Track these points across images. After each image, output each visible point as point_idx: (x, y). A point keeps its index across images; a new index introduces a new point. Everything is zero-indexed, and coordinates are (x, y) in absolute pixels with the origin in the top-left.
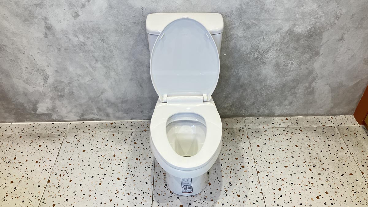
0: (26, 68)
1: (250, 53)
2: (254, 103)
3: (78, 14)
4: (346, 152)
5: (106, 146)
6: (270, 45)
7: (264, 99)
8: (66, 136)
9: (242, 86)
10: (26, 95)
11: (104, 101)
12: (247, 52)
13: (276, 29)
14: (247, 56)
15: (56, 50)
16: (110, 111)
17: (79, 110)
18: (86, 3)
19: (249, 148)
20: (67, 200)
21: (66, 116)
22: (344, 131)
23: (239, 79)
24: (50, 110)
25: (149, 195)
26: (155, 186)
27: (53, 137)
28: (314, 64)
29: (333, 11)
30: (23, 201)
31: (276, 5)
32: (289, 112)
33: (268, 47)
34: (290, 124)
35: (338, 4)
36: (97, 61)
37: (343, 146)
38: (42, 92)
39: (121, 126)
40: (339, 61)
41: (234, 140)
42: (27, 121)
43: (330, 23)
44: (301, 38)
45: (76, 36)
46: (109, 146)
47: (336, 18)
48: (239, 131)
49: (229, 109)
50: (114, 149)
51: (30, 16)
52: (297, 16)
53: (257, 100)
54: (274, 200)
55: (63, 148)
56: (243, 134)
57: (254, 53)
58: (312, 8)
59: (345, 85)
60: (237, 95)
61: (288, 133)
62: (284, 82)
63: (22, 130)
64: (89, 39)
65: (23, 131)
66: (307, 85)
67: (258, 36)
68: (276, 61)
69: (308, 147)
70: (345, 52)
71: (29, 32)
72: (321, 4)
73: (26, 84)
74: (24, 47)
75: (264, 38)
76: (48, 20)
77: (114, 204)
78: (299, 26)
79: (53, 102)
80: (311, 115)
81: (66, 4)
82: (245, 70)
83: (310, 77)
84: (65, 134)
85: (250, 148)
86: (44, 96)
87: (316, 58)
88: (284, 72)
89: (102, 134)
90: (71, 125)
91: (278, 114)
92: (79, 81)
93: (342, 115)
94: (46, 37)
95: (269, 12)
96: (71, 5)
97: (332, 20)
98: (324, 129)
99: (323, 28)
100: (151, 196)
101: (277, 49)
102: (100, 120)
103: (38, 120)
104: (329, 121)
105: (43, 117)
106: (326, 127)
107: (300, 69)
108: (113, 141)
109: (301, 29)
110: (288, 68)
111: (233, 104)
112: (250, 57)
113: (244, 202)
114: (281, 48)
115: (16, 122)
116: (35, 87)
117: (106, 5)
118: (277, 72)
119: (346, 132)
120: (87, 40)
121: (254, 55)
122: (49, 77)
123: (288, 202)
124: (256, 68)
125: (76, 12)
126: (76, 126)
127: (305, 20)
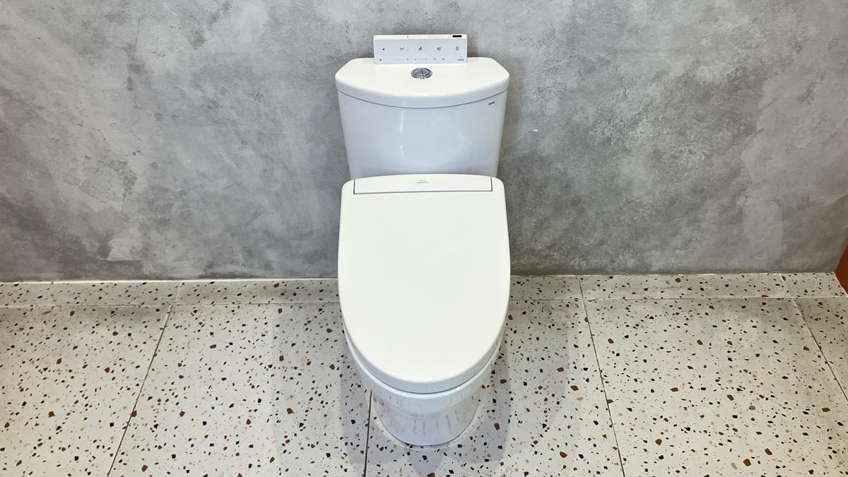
0: (87, 157)
1: (594, 126)
2: (602, 243)
3: (202, 38)
4: (815, 358)
5: (263, 335)
6: (641, 109)
7: (626, 233)
8: (174, 313)
9: (575, 203)
10: (85, 219)
11: (260, 234)
12: (586, 125)
13: (654, 73)
14: (587, 134)
15: (153, 118)
16: (273, 256)
17: (203, 254)
18: (221, 12)
19: (589, 345)
20: (174, 456)
21: (175, 268)
22: (813, 308)
23: (568, 186)
24: (137, 253)
25: (359, 449)
26: (373, 429)
27: (145, 314)
28: (742, 155)
29: (786, 32)
30: (77, 458)
31: (653, 19)
32: (685, 263)
33: (636, 113)
34: (685, 291)
35: (798, 16)
36: (244, 142)
37: (810, 342)
38: (122, 212)
39: (298, 291)
40: (799, 146)
41: (556, 327)
42: (86, 276)
43: (781, 58)
44: (712, 93)
45: (198, 86)
46: (270, 336)
47: (795, 48)
48: (568, 306)
49: (544, 254)
50: (282, 343)
51: (95, 42)
52: (704, 42)
53: (610, 236)
54: (646, 466)
55: (165, 340)
56: (576, 314)
57: (604, 128)
58: (739, 25)
59: (814, 202)
60: (562, 224)
61: (681, 313)
62: (672, 195)
63: (76, 298)
64: (227, 94)
65: (77, 300)
66: (725, 201)
67: (612, 90)
68: (654, 145)
69: (727, 344)
70: (816, 128)
71: (93, 76)
72: (759, 17)
73: (86, 195)
74: (82, 111)
75: (627, 93)
76: (135, 50)
77: (280, 469)
78: (707, 66)
79: (146, 234)
80: (735, 271)
81: (175, 14)
82: (582, 166)
83: (734, 183)
84: (172, 307)
85: (592, 345)
86: (126, 221)
87: (747, 139)
88: (672, 173)
89: (254, 308)
90: (184, 287)
91: (659, 268)
92: (202, 187)
93: (808, 271)
94: (131, 89)
95: (636, 31)
96: (187, 16)
97: (786, 52)
98: (764, 304)
99: (763, 70)
100: (362, 452)
101: (656, 119)
102: (251, 277)
103: (111, 275)
104: (778, 285)
105: (122, 269)
106: (770, 300)
107: (709, 166)
108: (278, 326)
109: (713, 72)
110: (682, 162)
111: (554, 244)
112: (592, 136)
113: (575, 469)
114: (666, 116)
115: (62, 279)
116: (105, 200)
117: (266, 17)
118: (656, 171)
119: (816, 310)
120: (221, 96)
121: (603, 133)
122: (136, 179)
123: (678, 472)
124: (608, 161)
125: (197, 33)
126: (195, 290)
127: (721, 52)
